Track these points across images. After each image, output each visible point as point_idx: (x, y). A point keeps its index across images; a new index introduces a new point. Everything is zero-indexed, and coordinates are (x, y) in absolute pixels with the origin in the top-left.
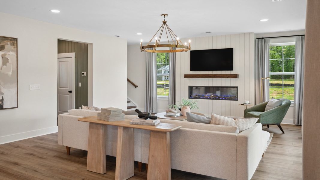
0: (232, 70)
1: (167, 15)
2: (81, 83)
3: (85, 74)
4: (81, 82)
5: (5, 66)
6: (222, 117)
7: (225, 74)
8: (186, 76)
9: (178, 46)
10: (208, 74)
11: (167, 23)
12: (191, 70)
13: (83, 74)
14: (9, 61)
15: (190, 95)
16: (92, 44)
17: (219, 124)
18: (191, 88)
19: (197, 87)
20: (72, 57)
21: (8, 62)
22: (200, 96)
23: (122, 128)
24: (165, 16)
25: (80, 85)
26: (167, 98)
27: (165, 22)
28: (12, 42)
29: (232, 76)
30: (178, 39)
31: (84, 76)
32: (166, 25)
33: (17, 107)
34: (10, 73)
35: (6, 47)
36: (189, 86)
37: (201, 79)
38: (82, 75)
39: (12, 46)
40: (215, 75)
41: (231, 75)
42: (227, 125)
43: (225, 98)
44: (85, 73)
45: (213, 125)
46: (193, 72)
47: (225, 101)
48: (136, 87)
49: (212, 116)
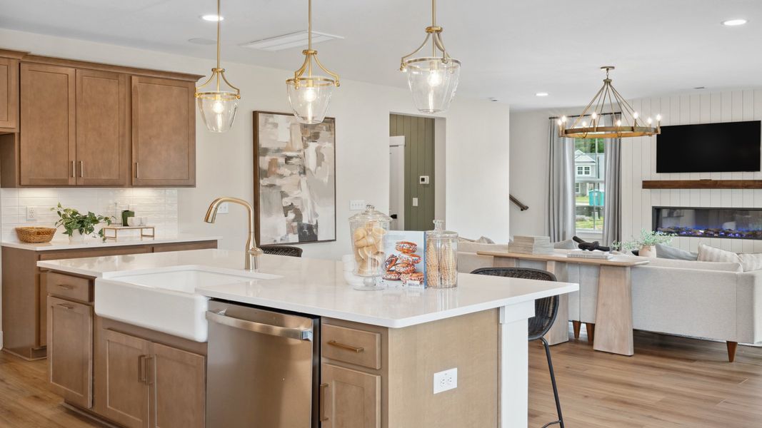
0: (758, 169)
1: (613, 68)
2: (417, 199)
3: (427, 181)
4: (417, 197)
5: (319, 168)
6: (717, 250)
7: (741, 179)
8: (647, 185)
9: (635, 130)
10: (699, 179)
11: (611, 83)
12: (659, 170)
13: (423, 180)
14: (325, 157)
15: (655, 227)
16: (443, 119)
17: (711, 261)
18: (657, 211)
19: (672, 210)
20: (397, 146)
21: (323, 160)
22: (679, 229)
23: (554, 263)
24: (608, 70)
25: (415, 202)
26: (600, 234)
27: (608, 82)
28: (328, 125)
29: (757, 183)
30: (636, 115)
31: (424, 185)
32: (611, 86)
33: (335, 240)
34: (326, 180)
35: (320, 135)
36: (653, 207)
37: (681, 190)
38: (421, 183)
39: (327, 133)
40: (717, 181)
41: (755, 181)
42: (725, 261)
43: (740, 234)
44: (427, 178)
45: (702, 262)
46: (662, 174)
47: (741, 240)
48: (523, 208)
49: (699, 249)
